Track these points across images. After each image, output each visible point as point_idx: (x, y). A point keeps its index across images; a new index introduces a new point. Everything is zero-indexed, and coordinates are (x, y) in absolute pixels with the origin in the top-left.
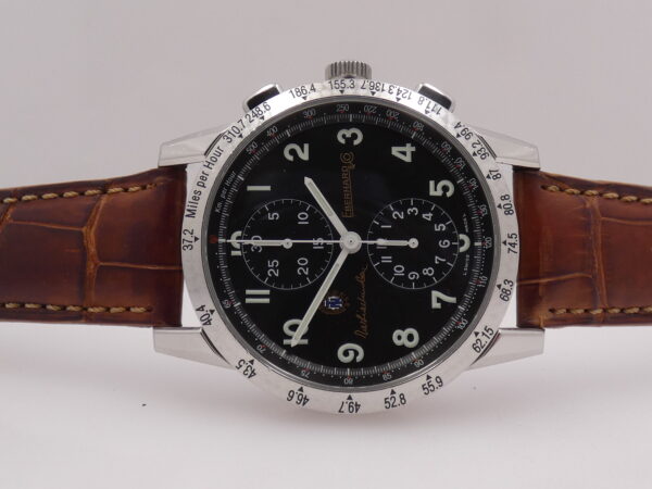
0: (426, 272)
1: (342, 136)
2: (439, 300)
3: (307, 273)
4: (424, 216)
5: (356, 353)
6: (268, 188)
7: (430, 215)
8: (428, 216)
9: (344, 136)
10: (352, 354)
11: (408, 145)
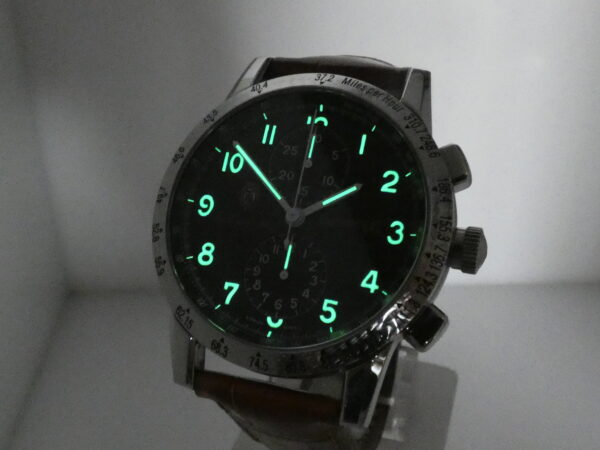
0: (258, 282)
1: (398, 225)
2: (231, 289)
3: (280, 178)
4: (308, 291)
5: (204, 210)
6: (361, 152)
7: (307, 296)
8: (306, 294)
9: (397, 227)
10: (204, 206)
11: (377, 287)
